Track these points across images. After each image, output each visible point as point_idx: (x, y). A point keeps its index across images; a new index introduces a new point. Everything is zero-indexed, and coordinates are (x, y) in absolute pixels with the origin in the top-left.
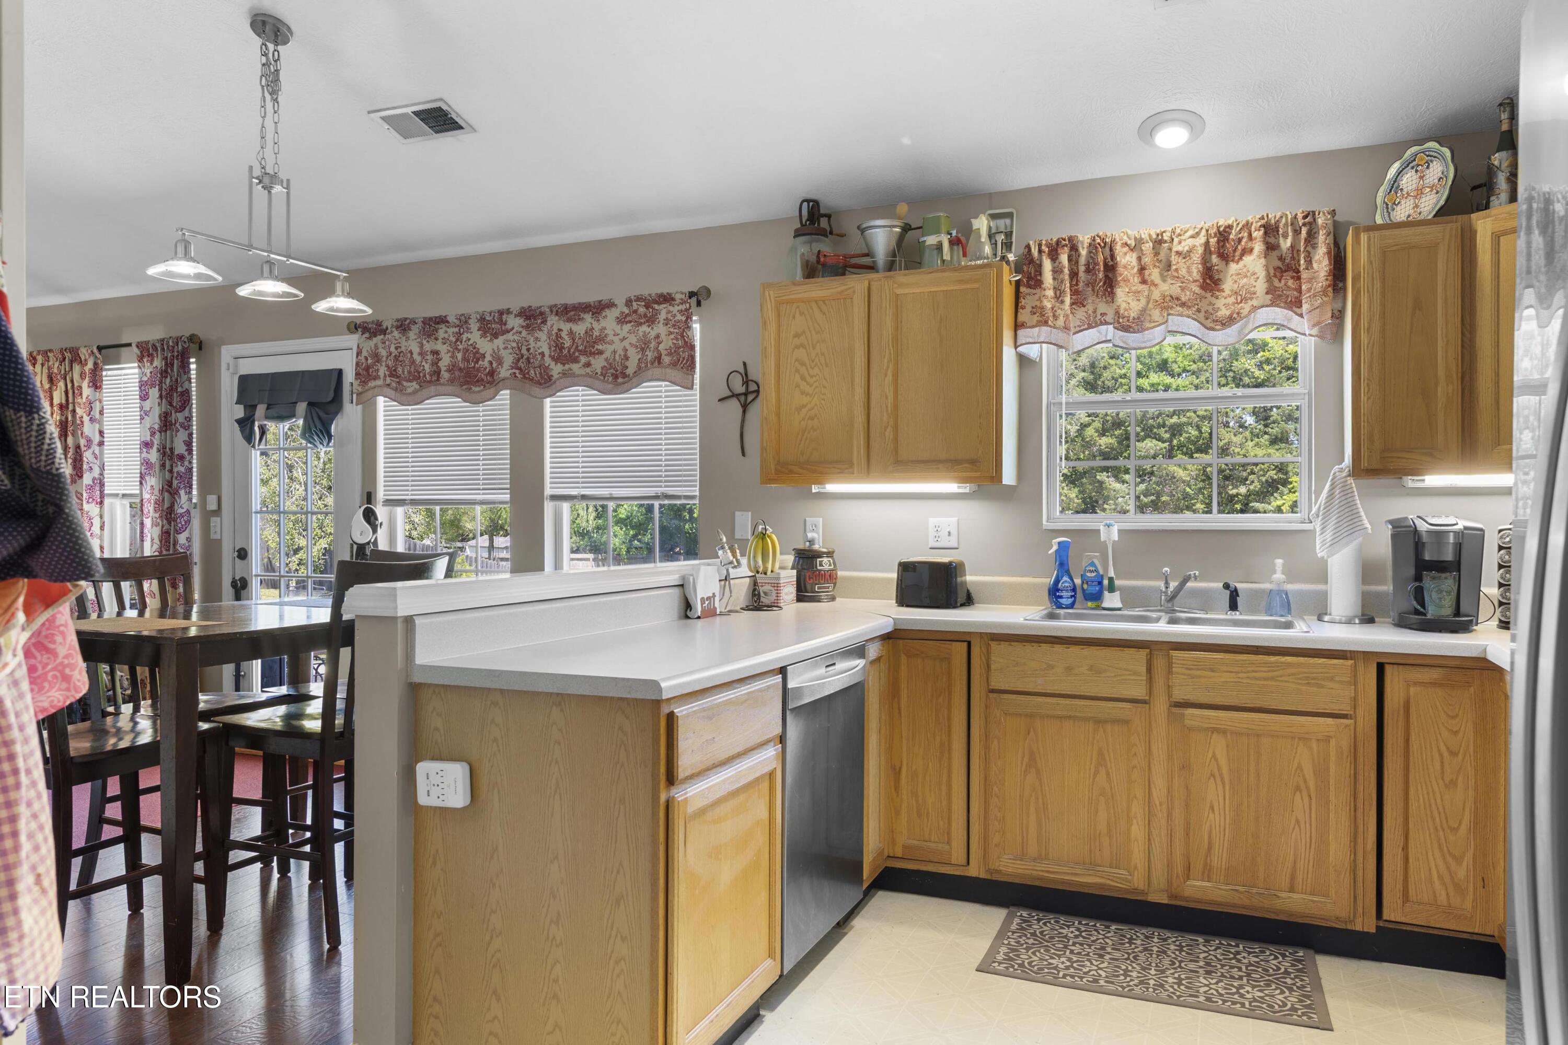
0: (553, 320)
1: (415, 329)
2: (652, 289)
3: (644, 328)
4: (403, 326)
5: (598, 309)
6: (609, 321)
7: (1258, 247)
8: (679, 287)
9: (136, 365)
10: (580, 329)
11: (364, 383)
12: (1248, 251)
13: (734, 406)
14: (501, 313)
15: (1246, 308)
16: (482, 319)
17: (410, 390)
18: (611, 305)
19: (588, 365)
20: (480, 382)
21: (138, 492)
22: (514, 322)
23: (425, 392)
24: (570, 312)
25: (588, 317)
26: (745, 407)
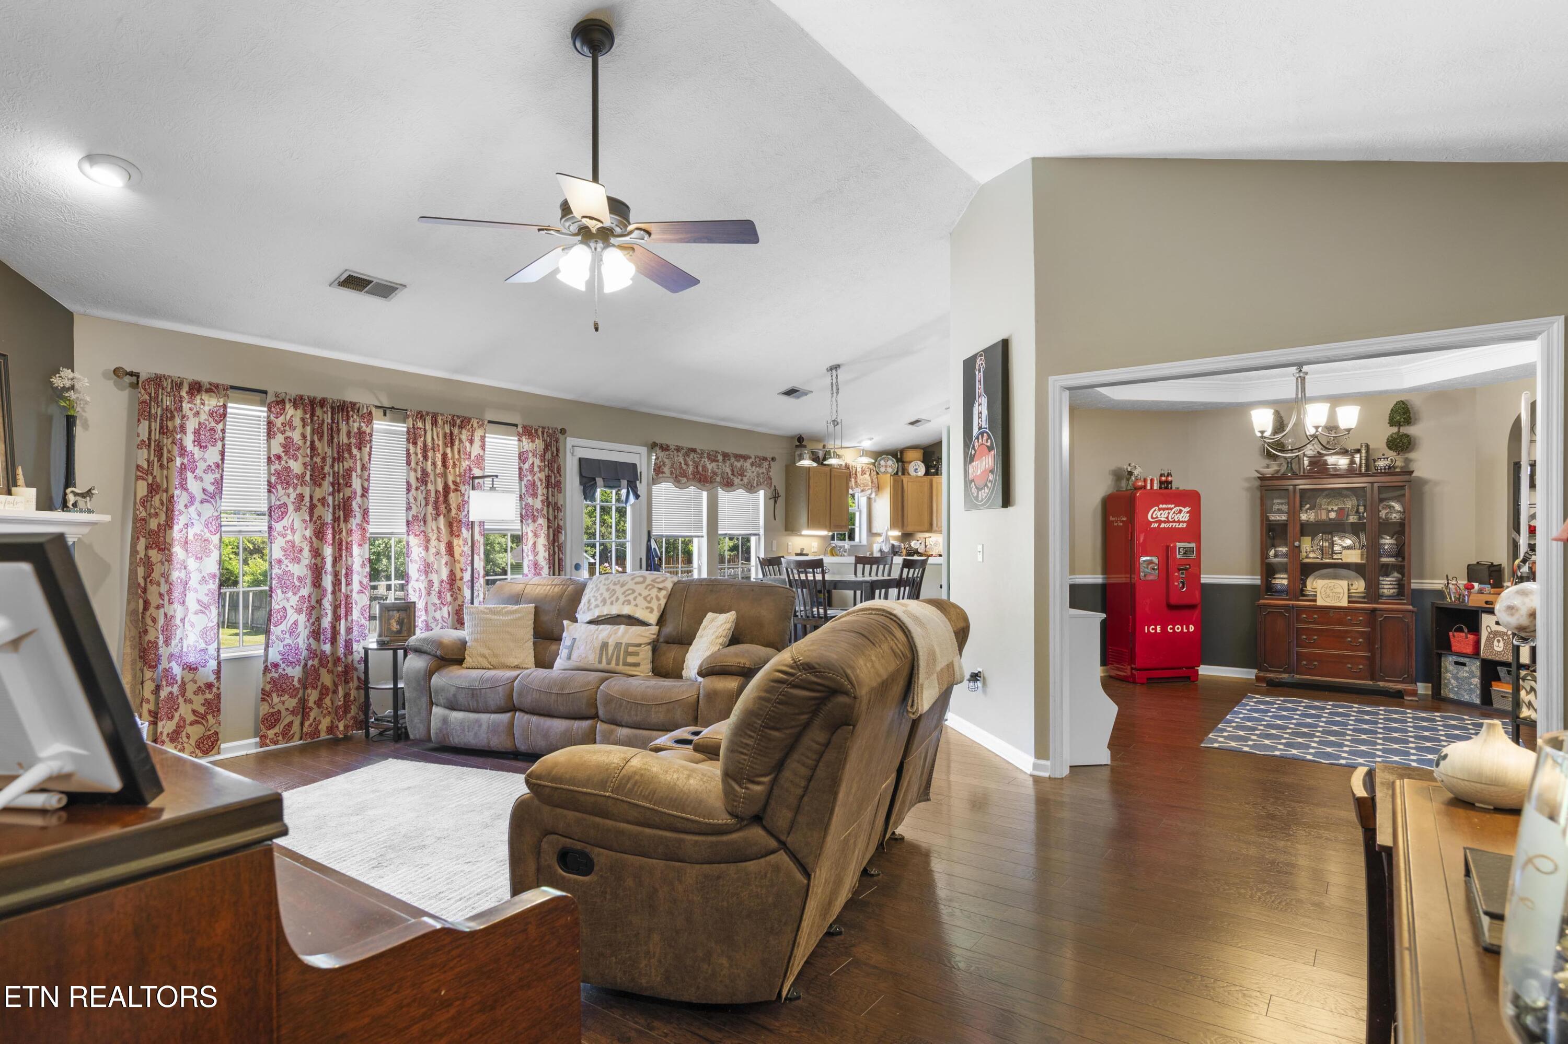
0: (733, 460)
1: (683, 452)
2: (761, 454)
3: (757, 469)
4: (678, 449)
5: (746, 458)
6: (747, 465)
7: (868, 473)
8: (769, 456)
9: (516, 439)
10: (738, 464)
11: (657, 474)
12: (865, 474)
13: (773, 500)
14: (717, 452)
15: (867, 488)
16: (709, 454)
17: (683, 482)
18: (750, 458)
19: (742, 480)
20: (707, 482)
21: (520, 528)
22: (720, 458)
23: (688, 484)
24: (738, 457)
25: (742, 460)
26: (775, 502)
